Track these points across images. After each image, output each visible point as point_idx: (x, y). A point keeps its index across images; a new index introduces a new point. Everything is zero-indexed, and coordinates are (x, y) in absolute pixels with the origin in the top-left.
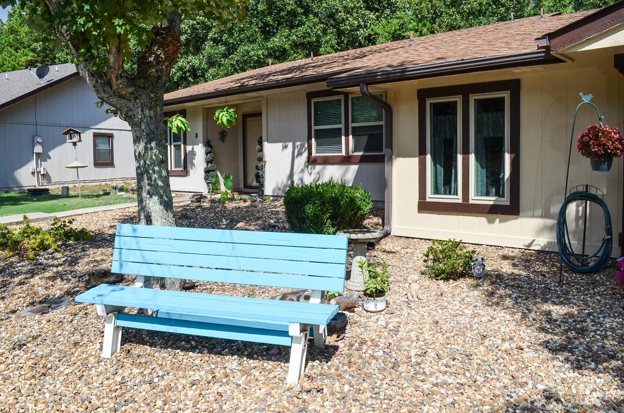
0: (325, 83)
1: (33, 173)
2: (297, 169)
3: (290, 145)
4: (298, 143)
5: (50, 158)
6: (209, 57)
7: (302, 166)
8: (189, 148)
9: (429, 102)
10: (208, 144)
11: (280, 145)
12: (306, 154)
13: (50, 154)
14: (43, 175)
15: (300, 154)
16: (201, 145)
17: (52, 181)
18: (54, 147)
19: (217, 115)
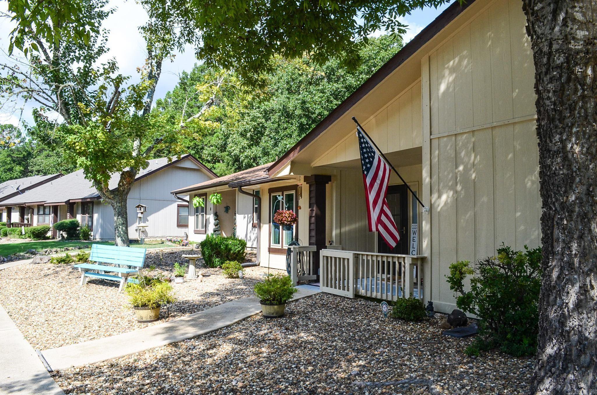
0: (227, 186)
1: (136, 230)
2: (249, 232)
3: (246, 216)
4: (249, 215)
5: (148, 221)
6: (264, 149)
7: (251, 229)
8: (208, 216)
9: (272, 195)
10: (216, 214)
11: (242, 216)
12: (252, 222)
13: (148, 218)
14: (143, 232)
15: (250, 222)
16: (212, 215)
17: (149, 235)
18: (151, 215)
19: (210, 198)
